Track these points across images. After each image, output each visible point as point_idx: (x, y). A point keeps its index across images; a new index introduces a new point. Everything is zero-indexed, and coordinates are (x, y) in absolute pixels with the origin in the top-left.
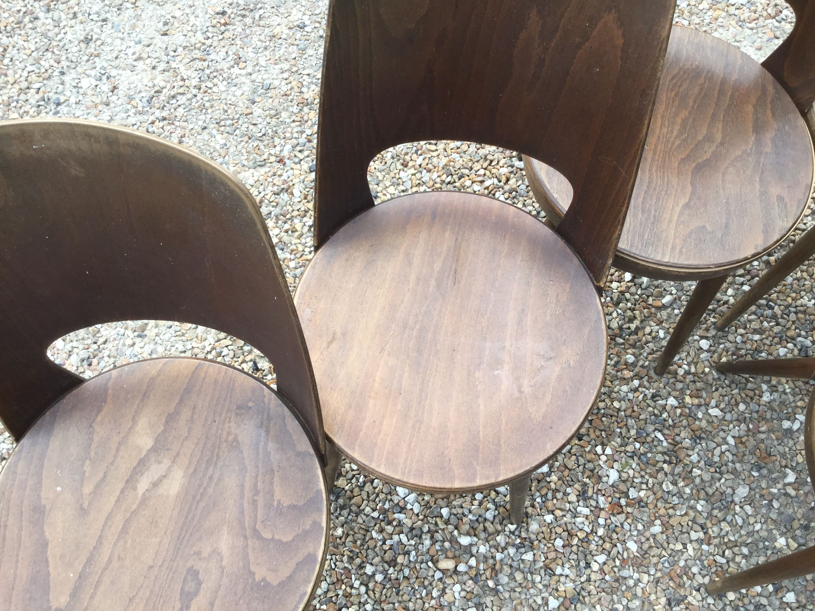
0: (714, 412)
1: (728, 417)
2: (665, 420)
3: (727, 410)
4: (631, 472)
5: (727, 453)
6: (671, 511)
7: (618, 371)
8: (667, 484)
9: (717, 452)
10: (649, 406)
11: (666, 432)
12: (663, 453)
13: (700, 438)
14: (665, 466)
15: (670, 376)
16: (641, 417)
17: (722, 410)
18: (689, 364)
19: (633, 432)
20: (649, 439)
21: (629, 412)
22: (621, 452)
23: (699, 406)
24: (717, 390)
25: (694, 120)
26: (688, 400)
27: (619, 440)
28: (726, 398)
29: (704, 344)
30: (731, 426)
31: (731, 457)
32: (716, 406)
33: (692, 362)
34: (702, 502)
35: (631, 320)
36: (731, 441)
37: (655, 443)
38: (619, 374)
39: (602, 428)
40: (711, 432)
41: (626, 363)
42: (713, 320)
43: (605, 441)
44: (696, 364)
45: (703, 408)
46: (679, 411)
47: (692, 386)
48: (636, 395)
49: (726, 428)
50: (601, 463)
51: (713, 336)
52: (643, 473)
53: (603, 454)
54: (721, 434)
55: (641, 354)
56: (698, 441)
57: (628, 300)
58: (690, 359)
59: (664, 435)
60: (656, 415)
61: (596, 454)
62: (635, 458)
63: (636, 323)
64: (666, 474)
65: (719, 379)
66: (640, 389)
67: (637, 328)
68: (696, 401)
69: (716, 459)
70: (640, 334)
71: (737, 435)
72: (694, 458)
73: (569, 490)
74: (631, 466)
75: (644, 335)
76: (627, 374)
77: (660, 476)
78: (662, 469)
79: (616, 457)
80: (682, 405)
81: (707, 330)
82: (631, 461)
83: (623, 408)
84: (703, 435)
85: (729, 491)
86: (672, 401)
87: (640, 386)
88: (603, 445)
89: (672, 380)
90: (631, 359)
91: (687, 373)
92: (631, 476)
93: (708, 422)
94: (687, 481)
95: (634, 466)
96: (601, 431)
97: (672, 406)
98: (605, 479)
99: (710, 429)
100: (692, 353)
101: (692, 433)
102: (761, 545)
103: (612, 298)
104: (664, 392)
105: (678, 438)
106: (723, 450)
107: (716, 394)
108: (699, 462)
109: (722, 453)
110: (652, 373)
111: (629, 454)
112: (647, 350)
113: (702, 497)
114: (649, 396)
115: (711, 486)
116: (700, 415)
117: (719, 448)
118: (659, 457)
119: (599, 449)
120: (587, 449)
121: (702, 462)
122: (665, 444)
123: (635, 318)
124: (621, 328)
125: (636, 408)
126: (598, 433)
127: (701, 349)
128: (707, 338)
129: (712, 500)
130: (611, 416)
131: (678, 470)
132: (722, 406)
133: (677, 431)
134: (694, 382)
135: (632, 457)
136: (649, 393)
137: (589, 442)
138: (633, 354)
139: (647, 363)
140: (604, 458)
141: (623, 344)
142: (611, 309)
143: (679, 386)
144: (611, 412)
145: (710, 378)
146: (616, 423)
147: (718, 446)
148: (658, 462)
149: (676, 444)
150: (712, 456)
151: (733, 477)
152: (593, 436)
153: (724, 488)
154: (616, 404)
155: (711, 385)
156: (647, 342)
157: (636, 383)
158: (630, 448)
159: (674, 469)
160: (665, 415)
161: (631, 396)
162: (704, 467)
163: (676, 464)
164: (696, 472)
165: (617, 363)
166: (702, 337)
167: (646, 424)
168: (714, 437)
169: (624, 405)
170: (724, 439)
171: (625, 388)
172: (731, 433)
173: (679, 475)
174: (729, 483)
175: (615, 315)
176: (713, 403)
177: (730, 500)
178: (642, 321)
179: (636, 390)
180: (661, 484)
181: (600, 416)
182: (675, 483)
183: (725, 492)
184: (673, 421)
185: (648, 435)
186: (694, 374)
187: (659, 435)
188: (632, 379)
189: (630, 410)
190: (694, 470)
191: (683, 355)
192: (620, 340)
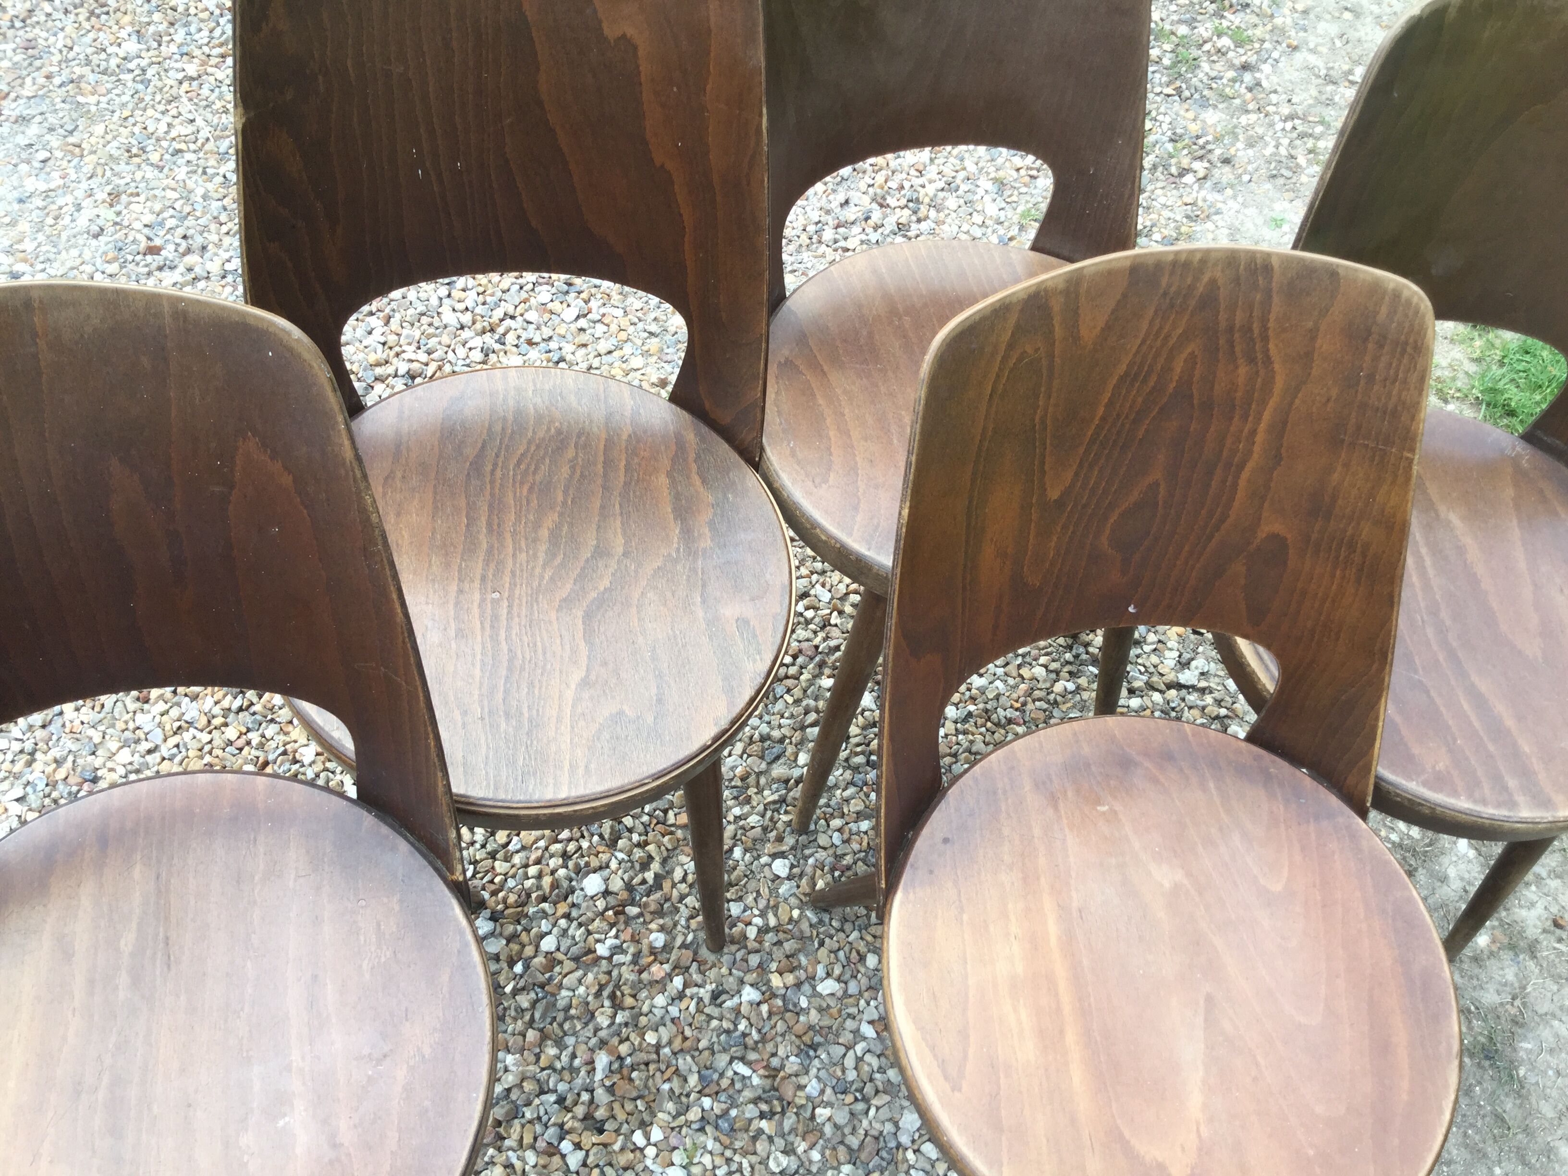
0: (827, 987)
1: (853, 988)
2: (744, 1035)
3: (847, 976)
4: (707, 1160)
5: (868, 1058)
7: (640, 972)
8: (776, 1158)
9: (849, 1062)
10: (710, 1017)
11: (752, 1056)
12: (755, 1101)
13: (814, 1047)
14: (764, 1124)
15: (734, 948)
16: (701, 1046)
17: (838, 980)
18: (763, 914)
19: (693, 1080)
20: (725, 1083)
21: (677, 1044)
22: (681, 1127)
23: (798, 985)
24: (822, 944)
25: (571, 525)
26: (776, 981)
27: (670, 1106)
28: (841, 954)
29: (781, 867)
30: (862, 1002)
31: (875, 1062)
32: (828, 975)
33: (767, 907)
34: (846, 1168)
35: (645, 866)
36: (868, 1031)
37: (738, 1086)
38: (645, 975)
39: (634, 1094)
40: (830, 1028)
41: (653, 951)
42: (785, 818)
43: (646, 1117)
44: (776, 907)
45: (806, 988)
46: (765, 1008)
47: (778, 954)
48: (683, 1005)
49: (853, 1010)
50: (649, 1162)
51: (793, 848)
52: (728, 1153)
53: (649, 1144)
54: (850, 1024)
55: (675, 925)
56: (812, 1053)
57: (630, 830)
58: (762, 903)
59: (748, 1064)
60: (728, 1032)
61: (636, 1149)
62: (708, 1129)
63: (655, 866)
64: (770, 1139)
65: (821, 922)
66: (688, 992)
67: (659, 878)
68: (790, 979)
69: (851, 1075)
70: (667, 885)
71: (876, 1016)
72: (813, 1087)
74: (705, 1147)
75: (674, 885)
76: (658, 971)
77: (761, 1146)
78: (760, 1131)
79: (673, 1141)
80: (770, 994)
81: (780, 839)
82: (702, 1138)
83: (664, 1041)
84: (818, 1039)
85: (889, 1127)
86: (749, 994)
87: (686, 985)
88: (644, 1125)
89: (739, 955)
90: (658, 939)
91: (763, 931)
92: (709, 1166)
93: (820, 1010)
94: (811, 1138)
95: (710, 1144)
96: (635, 1099)
97: (751, 1003)
99: (826, 1022)
100: (765, 891)
101: (798, 1042)
103: (601, 836)
104: (730, 983)
105: (775, 1062)
106: (859, 1054)
107: (823, 953)
108: (822, 1092)
109: (859, 1060)
110: (704, 952)
111: (695, 1126)
112: (684, 912)
113: (842, 1159)
114: (707, 1000)
115: (854, 1131)
116: (804, 1003)
117: (851, 1053)
118: (751, 1111)
119: (638, 1138)
120: (617, 1147)
121: (829, 1091)
122: (756, 1081)
123: (650, 858)
124: (629, 887)
125: (688, 1032)
126: (629, 1107)
127: (778, 877)
128: (782, 855)
129: (863, 1156)
130: (647, 1064)
131: (789, 1122)
132: (837, 971)
133: (770, 1047)
134: (779, 943)
135: (702, 1130)
136: (705, 993)
137: (617, 1131)
138: (662, 929)
139: (690, 937)
140: (651, 1151)
141: (641, 915)
142: (604, 857)
143: (754, 960)
144: (643, 1057)
145: (805, 926)
146: (658, 1074)
147: (848, 1048)
148: (750, 1121)
149: (772, 1073)
150: (843, 1072)
151: (887, 1098)
152: (621, 1116)
153: (877, 1126)
154: (651, 1038)
155: (811, 938)
156: (682, 898)
157: (678, 982)
158: (694, 1114)
159: (780, 1124)
160: (742, 1026)
161: (674, 1011)
162: (833, 1099)
163: (783, 1113)
164: (822, 1113)
165: (637, 956)
166: (774, 856)
167: (713, 1053)
168: (837, 1035)
169: (665, 1033)
170: (856, 1032)
171: (660, 1000)
172: (866, 1017)
173: (793, 1130)
174: (884, 1113)
175: (614, 865)
176: (820, 971)
177: (892, 1144)
178: (664, 862)
179: (681, 996)
180: (764, 1162)
181: (625, 1071)
182: (789, 1151)
183: (881, 1133)
184: (759, 1031)
185: (722, 1075)
186: (777, 929)
187: (741, 1069)
188: (670, 977)
189: (679, 1039)
190: (818, 1111)
191: (750, 899)
192: (633, 911)
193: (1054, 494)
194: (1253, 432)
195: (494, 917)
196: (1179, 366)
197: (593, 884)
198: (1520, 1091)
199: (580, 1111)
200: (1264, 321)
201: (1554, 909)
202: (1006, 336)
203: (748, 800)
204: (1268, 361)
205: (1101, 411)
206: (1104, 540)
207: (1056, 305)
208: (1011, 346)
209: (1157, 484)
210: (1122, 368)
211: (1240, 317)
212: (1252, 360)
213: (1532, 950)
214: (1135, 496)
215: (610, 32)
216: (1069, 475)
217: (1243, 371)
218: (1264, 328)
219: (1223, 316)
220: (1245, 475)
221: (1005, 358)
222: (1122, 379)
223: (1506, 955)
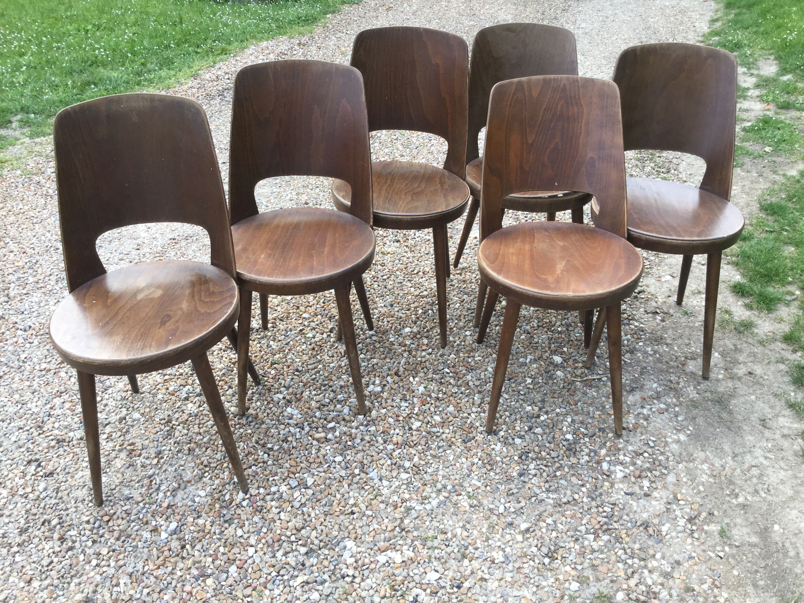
1: (487, 360)
2: (449, 364)
3: (486, 357)
4: (432, 387)
5: (489, 374)
6: (459, 401)
8: (454, 390)
9: (483, 374)
10: (439, 359)
12: (450, 377)
13: (472, 370)
15: (449, 347)
16: (435, 364)
19: (431, 370)
22: (425, 379)
27: (423, 374)
33: (462, 340)
34: (476, 395)
35: (424, 328)
37: (445, 373)
38: (420, 349)
40: (478, 367)
41: (423, 344)
43: (414, 375)
44: (464, 341)
45: (471, 358)
46: (457, 360)
47: (463, 350)
49: (487, 364)
50: (413, 385)
51: (473, 330)
52: (439, 386)
53: (414, 381)
54: (484, 367)
55: (432, 340)
56: (470, 371)
58: (460, 339)
59: (450, 370)
60: (444, 363)
61: (410, 382)
62: (434, 381)
63: (428, 329)
64: (454, 386)
65: (479, 346)
66: (433, 353)
68: (467, 355)
69: (482, 377)
70: (431, 333)
72: (469, 377)
73: (395, 398)
74: (431, 384)
76: (424, 348)
77: (450, 386)
78: (450, 383)
79: (422, 381)
80: (459, 357)
81: (469, 328)
82: (431, 382)
83: (424, 361)
84: (473, 368)
86: (453, 356)
89: (451, 348)
90: (425, 342)
91: (460, 345)
92: (432, 389)
93: (475, 363)
94: (467, 388)
96: (412, 371)
97: (453, 358)
98: (416, 391)
99: (476, 365)
100: (462, 337)
101: (466, 368)
102: (516, 410)
104: (447, 353)
105: (458, 371)
107: (478, 352)
108: (472, 379)
109: (486, 374)
110: (440, 346)
111: (429, 380)
112: (435, 338)
113: (476, 392)
114: (438, 356)
116: (470, 361)
119: (411, 379)
120: (404, 380)
122: (451, 374)
124: (419, 331)
125: (431, 360)
126: (410, 372)
127: (467, 335)
128: (469, 331)
130: (417, 364)
133: (457, 368)
136: (438, 354)
137: (405, 377)
138: (427, 340)
139: (436, 343)
140: (415, 383)
141: (421, 337)
145: (473, 346)
146: (420, 367)
148: (448, 381)
152: (407, 374)
154: (419, 359)
155: (475, 348)
156: (435, 336)
157: (430, 350)
158: (430, 377)
160: (449, 362)
161: (428, 356)
162: (476, 381)
166: (466, 331)
167: (438, 366)
168: (480, 369)
169: (424, 359)
170: (486, 370)
171: (424, 353)
172: (490, 366)
173: (461, 385)
176: (477, 355)
178: (431, 328)
179: (430, 354)
182: (459, 389)
184: (454, 364)
188: (428, 349)
189: (428, 361)
191: (457, 338)
192: (418, 336)
193: (530, 141)
194: (581, 127)
195: (376, 332)
196: (559, 107)
197: (407, 330)
198: (730, 412)
199: (394, 371)
200: (579, 95)
201: (749, 370)
202: (513, 91)
203: (461, 320)
204: (582, 106)
205: (540, 118)
206: (546, 159)
207: (525, 86)
208: (514, 94)
209: (558, 142)
210: (544, 107)
211: (572, 95)
212: (577, 106)
213: (739, 379)
214: (552, 146)
215: (433, 63)
216: (534, 136)
217: (576, 108)
218: (579, 97)
219: (568, 93)
220: (581, 140)
221: (513, 97)
222: (545, 109)
223: (729, 381)
